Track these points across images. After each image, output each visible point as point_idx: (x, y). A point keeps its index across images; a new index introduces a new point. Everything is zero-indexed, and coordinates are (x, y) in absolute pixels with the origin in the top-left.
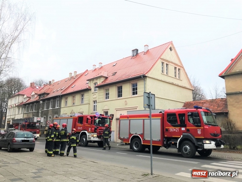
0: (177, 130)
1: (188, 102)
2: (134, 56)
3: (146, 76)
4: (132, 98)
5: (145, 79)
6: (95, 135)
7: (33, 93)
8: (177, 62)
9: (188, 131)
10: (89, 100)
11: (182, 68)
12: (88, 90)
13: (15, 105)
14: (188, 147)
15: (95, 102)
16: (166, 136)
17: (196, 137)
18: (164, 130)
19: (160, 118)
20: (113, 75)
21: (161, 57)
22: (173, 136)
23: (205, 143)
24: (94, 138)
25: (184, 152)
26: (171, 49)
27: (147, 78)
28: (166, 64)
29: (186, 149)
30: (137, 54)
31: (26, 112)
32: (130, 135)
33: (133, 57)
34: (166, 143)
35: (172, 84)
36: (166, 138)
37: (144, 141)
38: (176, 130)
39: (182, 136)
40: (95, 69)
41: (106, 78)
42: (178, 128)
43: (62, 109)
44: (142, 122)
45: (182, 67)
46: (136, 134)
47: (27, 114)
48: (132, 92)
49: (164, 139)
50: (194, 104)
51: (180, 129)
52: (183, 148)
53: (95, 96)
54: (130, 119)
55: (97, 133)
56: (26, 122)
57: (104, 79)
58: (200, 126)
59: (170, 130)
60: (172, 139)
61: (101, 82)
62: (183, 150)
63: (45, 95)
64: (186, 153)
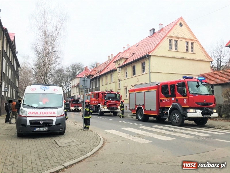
0: (169, 101)
1: (202, 74)
2: (151, 35)
3: (150, 55)
4: (142, 75)
5: (149, 58)
6: (106, 107)
7: (84, 76)
8: (190, 36)
9: (177, 100)
10: (116, 79)
11: (195, 42)
12: (114, 71)
13: (75, 85)
14: (177, 115)
15: (119, 80)
16: (161, 106)
17: (183, 106)
18: (159, 101)
19: (156, 90)
20: (132, 56)
21: (167, 35)
22: (166, 106)
23: (189, 111)
24: (104, 109)
25: (174, 120)
26: (181, 25)
27: (152, 57)
28: (175, 40)
29: (175, 118)
30: (154, 33)
31: (81, 91)
32: (136, 106)
33: (151, 37)
34: (161, 113)
35: (183, 59)
36: (161, 108)
37: (146, 111)
38: (167, 100)
39: (171, 106)
40: (125, 51)
41: (127, 59)
42: (169, 99)
43: (100, 87)
44: (144, 95)
45: (196, 40)
46: (140, 105)
47: (81, 92)
48: (142, 70)
49: (160, 109)
50: (206, 75)
51: (171, 100)
52: (173, 117)
53: (119, 76)
54: (136, 92)
55: (107, 105)
56: (72, 99)
57: (125, 60)
58: (186, 96)
59: (163, 101)
60: (166, 109)
61: (122, 63)
62: (173, 119)
63: (91, 77)
64: (175, 121)
